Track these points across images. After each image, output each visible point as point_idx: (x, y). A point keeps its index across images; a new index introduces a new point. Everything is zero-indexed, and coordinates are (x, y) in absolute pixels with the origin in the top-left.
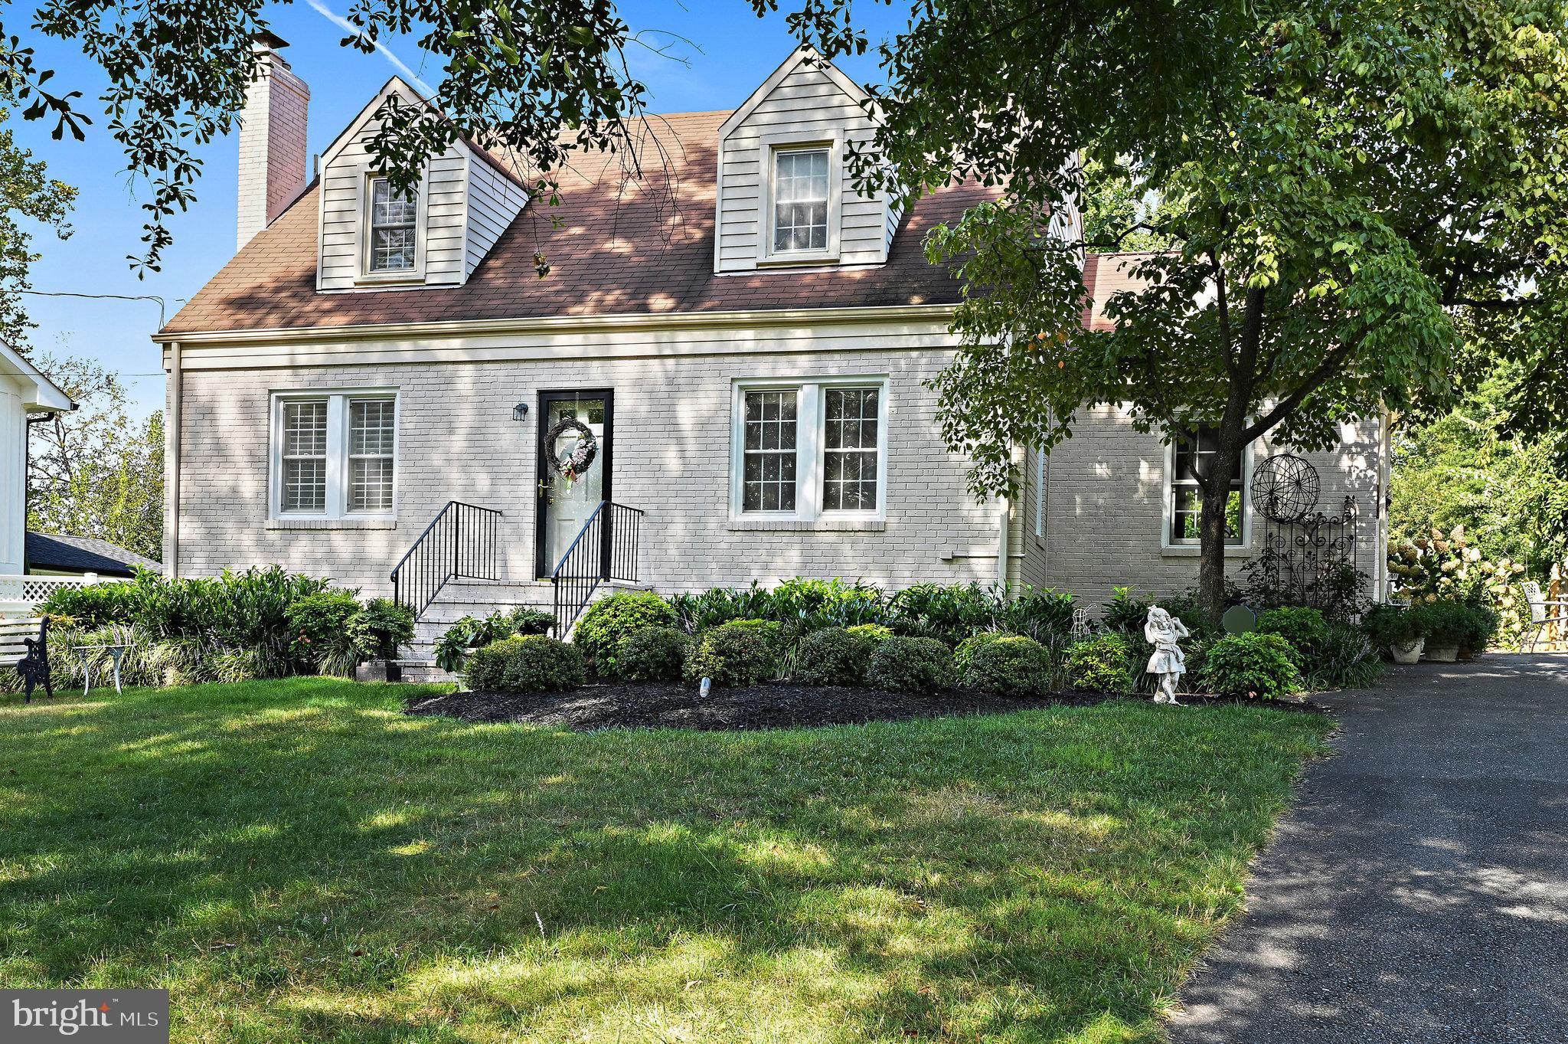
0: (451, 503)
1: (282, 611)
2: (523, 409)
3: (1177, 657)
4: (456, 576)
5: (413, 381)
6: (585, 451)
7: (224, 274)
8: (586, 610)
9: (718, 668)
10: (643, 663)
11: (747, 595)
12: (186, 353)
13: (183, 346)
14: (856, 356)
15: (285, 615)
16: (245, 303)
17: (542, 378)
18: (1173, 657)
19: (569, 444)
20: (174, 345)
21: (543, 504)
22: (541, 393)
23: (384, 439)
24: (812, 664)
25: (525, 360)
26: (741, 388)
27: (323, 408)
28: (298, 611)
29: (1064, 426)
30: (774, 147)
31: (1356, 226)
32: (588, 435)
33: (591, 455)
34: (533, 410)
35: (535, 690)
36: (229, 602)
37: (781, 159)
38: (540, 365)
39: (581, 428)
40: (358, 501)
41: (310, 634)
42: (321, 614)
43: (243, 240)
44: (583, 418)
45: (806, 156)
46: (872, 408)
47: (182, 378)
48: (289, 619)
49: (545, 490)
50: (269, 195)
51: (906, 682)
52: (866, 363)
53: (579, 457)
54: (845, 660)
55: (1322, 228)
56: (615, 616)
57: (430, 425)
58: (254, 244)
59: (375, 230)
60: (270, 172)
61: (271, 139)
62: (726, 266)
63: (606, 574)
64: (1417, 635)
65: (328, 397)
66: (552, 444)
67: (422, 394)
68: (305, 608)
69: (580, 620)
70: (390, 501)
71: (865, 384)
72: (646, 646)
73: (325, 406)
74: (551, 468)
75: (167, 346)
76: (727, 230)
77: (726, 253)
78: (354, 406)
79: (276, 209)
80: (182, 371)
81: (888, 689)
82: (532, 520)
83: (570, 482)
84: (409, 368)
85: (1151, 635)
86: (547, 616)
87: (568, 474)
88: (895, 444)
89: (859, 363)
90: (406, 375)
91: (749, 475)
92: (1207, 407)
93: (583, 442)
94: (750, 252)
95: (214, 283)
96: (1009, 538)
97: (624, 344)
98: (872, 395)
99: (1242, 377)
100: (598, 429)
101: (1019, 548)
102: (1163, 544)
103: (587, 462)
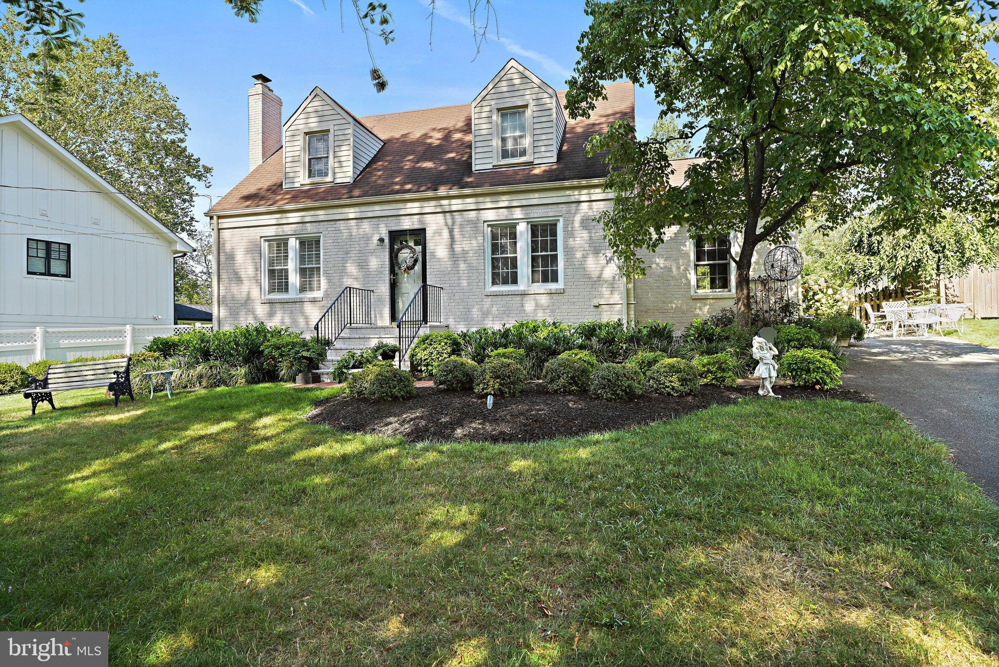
0: (346, 288)
1: (259, 347)
2: (382, 240)
3: (774, 367)
4: (351, 324)
5: (329, 229)
6: (413, 259)
8: (416, 340)
9: (496, 387)
10: (449, 381)
11: (500, 330)
12: (220, 221)
13: (219, 217)
14: (546, 207)
15: (262, 348)
16: (252, 197)
17: (391, 225)
18: (771, 367)
19: (405, 255)
20: (215, 217)
21: (394, 286)
22: (390, 232)
23: (316, 257)
25: (382, 217)
26: (488, 225)
27: (286, 245)
28: (268, 347)
29: (660, 237)
30: (499, 110)
32: (413, 251)
33: (416, 261)
34: (387, 241)
35: (385, 400)
36: (232, 344)
37: (502, 115)
38: (390, 219)
39: (410, 248)
40: (304, 288)
41: (274, 358)
42: (279, 348)
43: (252, 168)
44: (411, 244)
45: (515, 113)
46: (554, 234)
47: (219, 233)
48: (263, 351)
49: (394, 279)
50: (263, 148)
51: (618, 395)
52: (550, 210)
53: (410, 262)
54: (572, 378)
56: (431, 344)
57: (337, 250)
58: (256, 170)
59: (310, 160)
60: (263, 138)
61: (263, 123)
62: (478, 167)
63: (425, 320)
65: (288, 239)
66: (397, 256)
67: (333, 235)
68: (271, 345)
69: (413, 346)
70: (320, 287)
71: (550, 221)
72: (451, 371)
73: (287, 243)
74: (396, 269)
75: (211, 218)
76: (478, 150)
77: (478, 162)
78: (301, 243)
79: (266, 155)
80: (219, 229)
81: (606, 399)
82: (388, 294)
83: (406, 275)
84: (326, 223)
85: (757, 354)
86: (395, 347)
87: (405, 271)
88: (567, 250)
89: (548, 210)
90: (325, 226)
91: (494, 267)
92: (723, 225)
93: (412, 255)
94: (490, 160)
95: (236, 189)
96: (628, 294)
97: (430, 206)
98: (553, 226)
99: (755, 207)
100: (419, 248)
101: (633, 299)
102: (692, 293)
103: (414, 265)
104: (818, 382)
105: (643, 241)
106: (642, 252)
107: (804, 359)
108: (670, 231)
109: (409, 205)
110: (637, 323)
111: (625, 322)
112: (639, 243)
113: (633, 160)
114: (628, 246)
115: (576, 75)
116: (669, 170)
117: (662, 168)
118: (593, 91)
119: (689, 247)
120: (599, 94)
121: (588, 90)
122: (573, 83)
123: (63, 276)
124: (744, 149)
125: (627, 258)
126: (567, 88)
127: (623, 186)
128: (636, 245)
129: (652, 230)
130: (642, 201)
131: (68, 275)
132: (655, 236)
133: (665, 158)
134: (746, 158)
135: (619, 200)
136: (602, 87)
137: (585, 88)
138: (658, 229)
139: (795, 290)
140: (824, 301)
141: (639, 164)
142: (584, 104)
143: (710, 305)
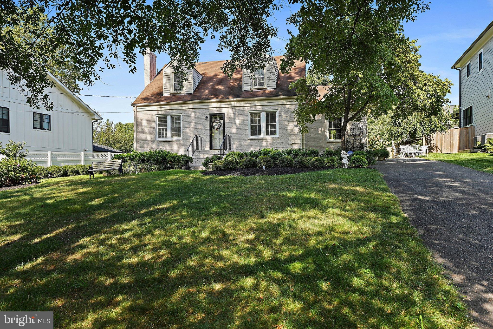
0: (196, 136)
1: (165, 157)
2: (207, 117)
4: (197, 150)
7: (143, 92)
12: (137, 108)
13: (137, 106)
16: (146, 99)
17: (210, 111)
18: (346, 160)
19: (216, 124)
20: (135, 106)
21: (211, 135)
22: (210, 114)
23: (178, 124)
24: (281, 163)
25: (207, 108)
26: (250, 112)
28: (168, 157)
31: (379, 81)
32: (220, 122)
33: (221, 126)
34: (209, 117)
35: (229, 170)
38: (210, 109)
39: (218, 121)
40: (173, 136)
41: (171, 161)
42: (173, 158)
43: (146, 85)
44: (218, 119)
46: (275, 116)
47: (137, 113)
48: (167, 159)
49: (211, 133)
50: (150, 77)
53: (218, 126)
54: (287, 162)
55: (374, 82)
57: (188, 121)
58: (148, 86)
59: (174, 83)
60: (150, 72)
62: (245, 89)
64: (377, 156)
65: (167, 116)
66: (213, 124)
67: (185, 115)
68: (170, 156)
70: (180, 135)
71: (273, 111)
73: (166, 118)
74: (212, 128)
76: (245, 83)
77: (245, 87)
78: (172, 118)
79: (152, 79)
80: (137, 111)
82: (209, 138)
83: (216, 131)
85: (342, 156)
87: (216, 129)
88: (280, 122)
89: (273, 107)
90: (181, 111)
91: (252, 128)
94: (249, 87)
95: (141, 94)
96: (303, 140)
97: (223, 105)
98: (275, 113)
99: (348, 109)
100: (222, 121)
101: (304, 141)
102: (327, 140)
103: (220, 127)
104: (360, 165)
105: (308, 120)
106: (308, 124)
107: (357, 158)
108: (318, 117)
109: (213, 104)
110: (306, 149)
111: (301, 149)
112: (307, 121)
113: (305, 91)
114: (303, 121)
115: (285, 58)
116: (318, 95)
117: (316, 94)
118: (290, 64)
119: (326, 122)
120: (293, 65)
121: (289, 63)
122: (283, 60)
123: (47, 130)
124: (344, 89)
125: (302, 126)
126: (281, 62)
127: (302, 100)
128: (306, 121)
129: (312, 116)
130: (308, 106)
131: (49, 129)
132: (313, 118)
133: (317, 91)
134: (344, 92)
135: (300, 106)
136: (294, 62)
137: (287, 62)
138: (314, 115)
139: (366, 139)
140: (379, 144)
141: (307, 92)
142: (287, 68)
143: (334, 145)
